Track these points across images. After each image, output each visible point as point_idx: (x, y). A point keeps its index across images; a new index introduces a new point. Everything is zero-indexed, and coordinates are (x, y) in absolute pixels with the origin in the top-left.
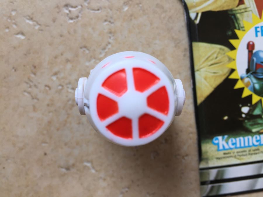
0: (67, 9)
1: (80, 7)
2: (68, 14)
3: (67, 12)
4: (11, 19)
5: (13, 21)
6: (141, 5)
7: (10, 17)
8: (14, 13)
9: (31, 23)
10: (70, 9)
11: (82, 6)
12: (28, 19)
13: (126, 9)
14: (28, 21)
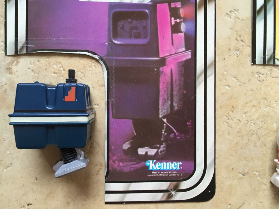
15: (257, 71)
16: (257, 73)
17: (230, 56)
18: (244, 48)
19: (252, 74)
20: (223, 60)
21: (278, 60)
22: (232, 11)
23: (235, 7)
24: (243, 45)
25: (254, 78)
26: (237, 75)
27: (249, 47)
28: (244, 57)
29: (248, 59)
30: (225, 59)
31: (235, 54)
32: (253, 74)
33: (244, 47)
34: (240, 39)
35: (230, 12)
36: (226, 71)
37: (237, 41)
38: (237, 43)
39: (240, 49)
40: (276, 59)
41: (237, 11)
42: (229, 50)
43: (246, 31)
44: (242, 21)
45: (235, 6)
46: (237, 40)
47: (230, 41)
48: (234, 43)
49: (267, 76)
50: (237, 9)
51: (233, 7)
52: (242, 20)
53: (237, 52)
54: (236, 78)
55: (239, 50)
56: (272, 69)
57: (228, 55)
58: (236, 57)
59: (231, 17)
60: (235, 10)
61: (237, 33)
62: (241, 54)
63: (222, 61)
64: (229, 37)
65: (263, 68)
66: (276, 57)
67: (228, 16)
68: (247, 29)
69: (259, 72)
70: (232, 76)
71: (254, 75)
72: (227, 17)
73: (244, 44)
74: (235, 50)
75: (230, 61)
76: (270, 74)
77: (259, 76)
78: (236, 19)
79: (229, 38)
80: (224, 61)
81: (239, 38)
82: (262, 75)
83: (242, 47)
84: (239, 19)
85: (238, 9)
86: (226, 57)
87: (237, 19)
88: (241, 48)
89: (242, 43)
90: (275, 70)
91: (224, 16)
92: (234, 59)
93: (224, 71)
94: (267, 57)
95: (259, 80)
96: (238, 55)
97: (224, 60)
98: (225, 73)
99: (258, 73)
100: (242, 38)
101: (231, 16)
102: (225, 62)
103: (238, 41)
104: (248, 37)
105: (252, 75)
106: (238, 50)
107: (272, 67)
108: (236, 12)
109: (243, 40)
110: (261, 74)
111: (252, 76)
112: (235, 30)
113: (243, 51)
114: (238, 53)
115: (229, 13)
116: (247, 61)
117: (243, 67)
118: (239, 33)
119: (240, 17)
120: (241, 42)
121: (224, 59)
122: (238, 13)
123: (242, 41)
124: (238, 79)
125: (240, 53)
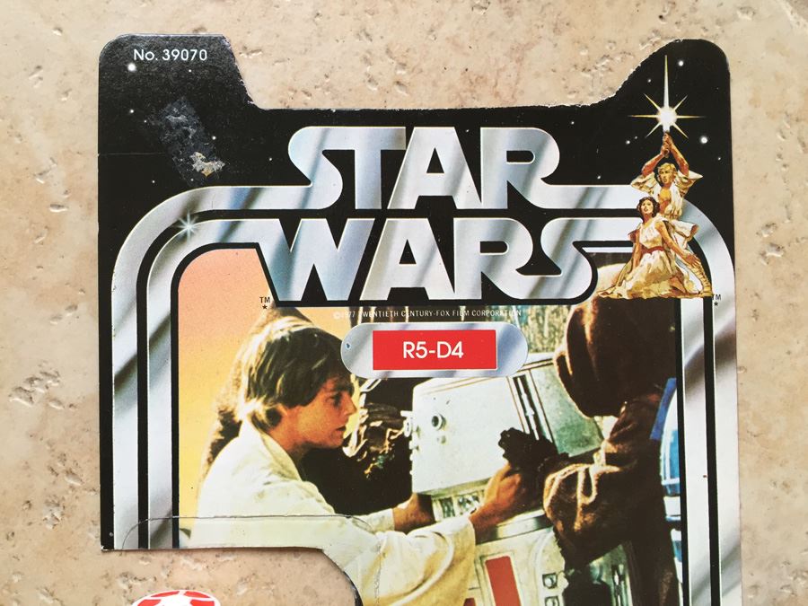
0: (124, 582)
1: (151, 580)
2: (125, 592)
3: (125, 587)
4: (9, 590)
5: (14, 595)
6: (273, 587)
7: (8, 586)
8: (16, 579)
9: (49, 601)
10: (131, 582)
11: (155, 579)
12: (44, 594)
13: (243, 590)
14: (43, 597)
15: (121, 571)
16: (121, 576)
17: (30, 524)
18: (77, 498)
19: (104, 579)
20: (8, 538)
21: (188, 532)
22: (36, 379)
23: (44, 364)
24: (72, 487)
25: (113, 593)
26: (54, 585)
27: (92, 493)
28: (78, 527)
29: (90, 530)
30: (13, 534)
31: (46, 519)
32: (109, 580)
33: (78, 494)
34: (64, 468)
35: (31, 380)
36: (19, 573)
37: (54, 477)
38: (54, 483)
39: (63, 499)
40: (183, 530)
41: (53, 377)
42: (26, 506)
43: (82, 442)
44: (71, 409)
45: (45, 362)
46: (52, 470)
47: (29, 476)
48: (42, 482)
49: (155, 585)
50: (52, 372)
51: (40, 366)
52: (71, 406)
53: (55, 509)
54: (52, 595)
55: (61, 505)
56: (173, 562)
57: (24, 521)
58: (50, 527)
59: (31, 398)
60: (46, 374)
61: (53, 450)
62: (68, 517)
63: (6, 540)
64: (26, 463)
65: (142, 559)
66: (182, 524)
67: (23, 394)
68: (88, 433)
69: (127, 573)
70: (38, 589)
71: (110, 585)
72: (18, 400)
73: (77, 484)
74: (48, 503)
75: (30, 540)
76: (166, 577)
77: (130, 587)
78: (47, 405)
79: (27, 466)
80: (13, 542)
81: (60, 465)
82: (139, 584)
83: (70, 492)
84: (60, 403)
85: (57, 372)
86: (16, 529)
87: (53, 405)
88: (66, 497)
89: (71, 481)
90: (184, 565)
91: (10, 396)
92: (44, 534)
93: (11, 572)
94: (152, 526)
95: (129, 601)
96: (57, 519)
97: (11, 537)
98: (16, 581)
99: (125, 575)
100: (69, 464)
101: (32, 395)
102: (14, 546)
103: (57, 475)
104: (89, 461)
105: (106, 583)
106: (58, 505)
107: (174, 556)
108: (50, 382)
109: (74, 470)
110: (135, 578)
111: (106, 587)
112: (45, 440)
113: (75, 506)
114: (57, 515)
115: (27, 387)
116: (89, 539)
117: (75, 559)
118: (60, 448)
119: (62, 398)
120: (66, 479)
121: (10, 535)
122: (57, 384)
123: (69, 473)
124: (58, 596)
125: (62, 514)
